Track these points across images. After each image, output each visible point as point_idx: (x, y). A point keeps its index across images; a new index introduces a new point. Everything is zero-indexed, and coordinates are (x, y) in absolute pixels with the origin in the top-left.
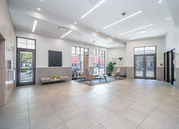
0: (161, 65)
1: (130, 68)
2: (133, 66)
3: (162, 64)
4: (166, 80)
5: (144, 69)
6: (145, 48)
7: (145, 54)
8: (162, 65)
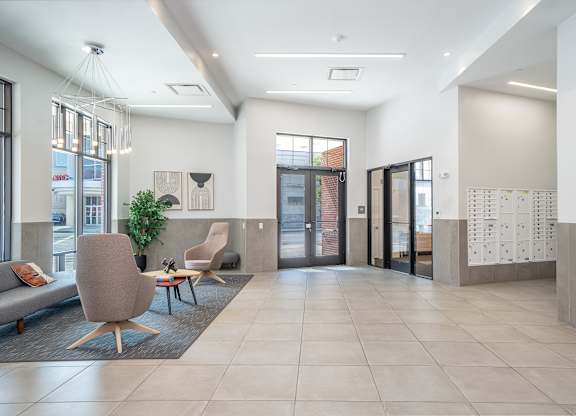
0: (360, 210)
1: (261, 226)
2: (275, 217)
3: (364, 207)
4: (373, 263)
5: (308, 226)
6: (314, 140)
7: (315, 165)
8: (363, 212)
